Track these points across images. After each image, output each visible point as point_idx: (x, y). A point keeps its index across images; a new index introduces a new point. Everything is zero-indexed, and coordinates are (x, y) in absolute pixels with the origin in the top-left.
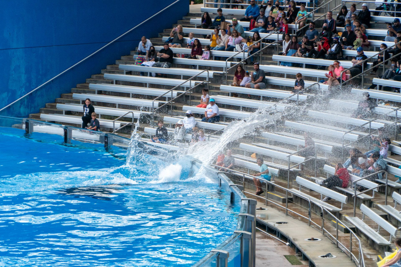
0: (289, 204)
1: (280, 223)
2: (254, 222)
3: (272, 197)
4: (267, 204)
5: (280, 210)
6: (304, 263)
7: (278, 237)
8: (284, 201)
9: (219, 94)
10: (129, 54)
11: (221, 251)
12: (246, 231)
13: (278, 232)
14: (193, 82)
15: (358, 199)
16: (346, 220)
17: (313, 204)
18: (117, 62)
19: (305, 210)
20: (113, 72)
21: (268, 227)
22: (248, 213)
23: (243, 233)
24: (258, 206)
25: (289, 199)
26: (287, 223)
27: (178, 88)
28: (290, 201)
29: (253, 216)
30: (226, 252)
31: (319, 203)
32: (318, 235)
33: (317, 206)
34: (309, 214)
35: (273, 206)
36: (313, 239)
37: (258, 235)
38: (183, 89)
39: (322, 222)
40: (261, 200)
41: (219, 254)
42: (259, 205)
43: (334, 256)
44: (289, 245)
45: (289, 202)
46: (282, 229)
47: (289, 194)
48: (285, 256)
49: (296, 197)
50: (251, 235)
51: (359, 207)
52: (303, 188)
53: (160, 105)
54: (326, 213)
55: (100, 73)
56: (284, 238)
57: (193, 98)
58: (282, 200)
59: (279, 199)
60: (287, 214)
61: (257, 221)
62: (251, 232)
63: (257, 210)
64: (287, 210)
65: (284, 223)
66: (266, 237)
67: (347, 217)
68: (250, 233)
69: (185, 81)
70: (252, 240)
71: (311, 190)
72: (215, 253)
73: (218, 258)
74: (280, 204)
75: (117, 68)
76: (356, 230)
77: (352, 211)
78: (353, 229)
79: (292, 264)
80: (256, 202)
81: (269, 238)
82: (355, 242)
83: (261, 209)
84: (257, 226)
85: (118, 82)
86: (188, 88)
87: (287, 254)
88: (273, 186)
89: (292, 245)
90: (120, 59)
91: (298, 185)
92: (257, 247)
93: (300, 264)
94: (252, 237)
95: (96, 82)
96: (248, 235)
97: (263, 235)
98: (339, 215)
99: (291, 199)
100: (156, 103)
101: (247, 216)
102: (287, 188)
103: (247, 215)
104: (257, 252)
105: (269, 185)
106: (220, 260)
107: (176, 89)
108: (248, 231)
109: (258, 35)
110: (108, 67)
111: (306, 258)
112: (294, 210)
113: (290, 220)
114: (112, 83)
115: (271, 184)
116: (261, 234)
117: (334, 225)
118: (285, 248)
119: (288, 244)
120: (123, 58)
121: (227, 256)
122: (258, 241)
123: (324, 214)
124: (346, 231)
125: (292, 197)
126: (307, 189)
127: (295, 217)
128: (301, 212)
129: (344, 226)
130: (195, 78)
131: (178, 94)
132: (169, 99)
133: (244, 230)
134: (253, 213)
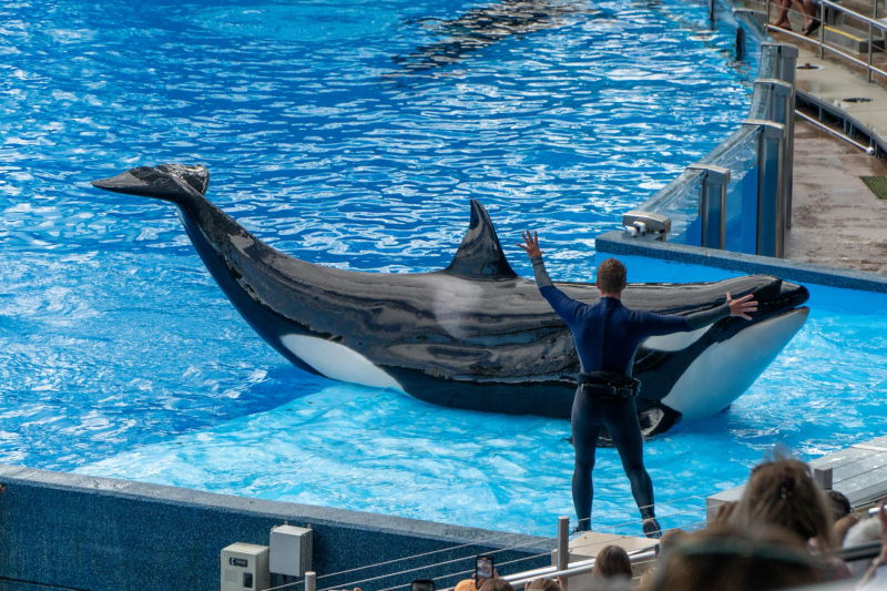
0: (875, 55)
1: (854, 100)
2: (791, 99)
3: (835, 39)
4: (824, 55)
5: (853, 68)
7: (847, 133)
8: (863, 48)
11: (713, 168)
12: (771, 119)
13: (848, 123)
21: (823, 110)
22: (778, 77)
23: (763, 126)
24: (800, 62)
25: (874, 43)
26: (868, 100)
28: (879, 47)
29: (788, 85)
30: (722, 170)
35: (836, 60)
37: (799, 129)
40: (813, 48)
41: (707, 174)
42: (804, 57)
44: (873, 154)
45: (874, 50)
46: (858, 115)
47: (877, 31)
48: (863, 179)
50: (782, 131)
56: (862, 135)
58: (857, 46)
59: (851, 43)
60: (871, 79)
61: (797, 97)
62: (783, 122)
63: (797, 70)
64: (871, 70)
65: (863, 100)
66: (816, 133)
68: (779, 126)
70: (784, 141)
72: (697, 173)
73: (704, 183)
74: (853, 56)
79: (880, 198)
80: (796, 52)
81: (826, 135)
83: (808, 67)
84: (798, 107)
87: (868, 173)
88: (837, 12)
89: (881, 153)
92: (795, 148)
94: (786, 134)
96: (777, 129)
97: (811, 128)
99: (881, 44)
101: (773, 86)
102: (871, 17)
103: (776, 81)
104: (796, 170)
105: (827, 9)
106: (708, 188)
108: (777, 121)
113: (876, 93)
115: (833, 8)
116: (807, 126)
118: (863, 161)
119: (870, 149)
121: (725, 178)
122: (799, 145)
125: (882, 39)
133: (766, 119)
134: (790, 77)
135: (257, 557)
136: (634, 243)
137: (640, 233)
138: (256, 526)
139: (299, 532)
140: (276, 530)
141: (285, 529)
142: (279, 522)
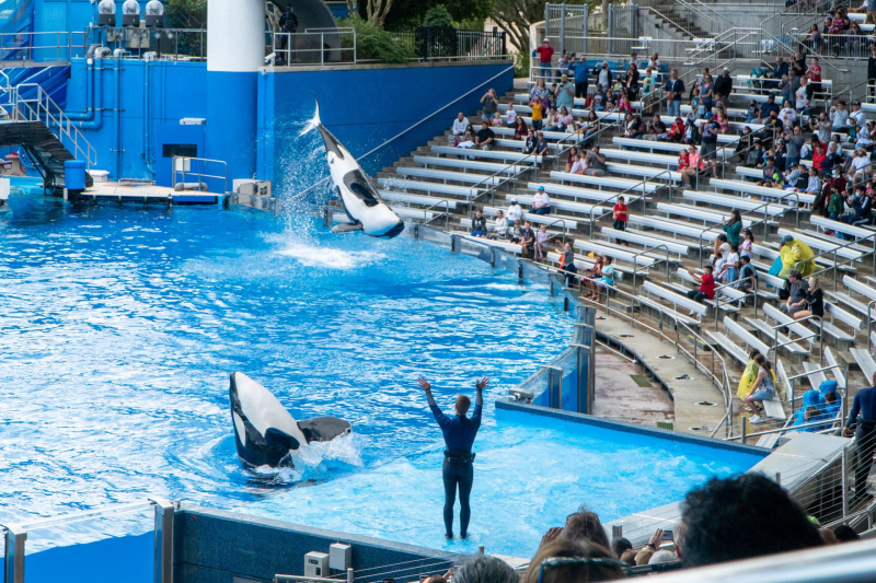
0: (635, 314)
1: (625, 336)
2: (593, 334)
3: (614, 305)
4: (609, 313)
5: (625, 320)
6: (654, 385)
7: (622, 352)
8: (629, 310)
9: (549, 181)
10: (442, 134)
11: (554, 367)
12: (583, 344)
13: (623, 347)
14: (518, 168)
15: (720, 310)
16: (706, 335)
17: (665, 315)
18: (429, 143)
19: (655, 321)
20: (424, 155)
21: (609, 340)
22: (586, 323)
23: (580, 347)
24: (597, 316)
25: (635, 307)
26: (633, 336)
27: (501, 174)
28: (637, 309)
29: (591, 327)
30: (559, 369)
31: (673, 314)
32: (671, 352)
33: (670, 318)
34: (661, 327)
35: (615, 315)
36: (665, 357)
37: (597, 350)
38: (506, 175)
39: (675, 336)
40: (602, 309)
41: (551, 370)
42: (599, 314)
43: (692, 379)
44: (636, 363)
45: (635, 311)
46: (625, 342)
47: (635, 301)
48: (632, 376)
49: (644, 306)
50: (589, 350)
51: (722, 320)
52: (653, 295)
53: (479, 193)
54: (681, 326)
55: (409, 155)
56: (630, 354)
57: (518, 186)
58: (626, 309)
59: (623, 307)
60: (634, 326)
61: (596, 333)
62: (590, 345)
63: (596, 320)
64: (633, 321)
65: (630, 336)
66: (606, 352)
67: (707, 332)
68: (588, 347)
69: (508, 166)
70: (591, 355)
71: (662, 298)
72: (546, 370)
73: (550, 375)
74: (624, 314)
75: (429, 150)
76: (718, 348)
77: (714, 324)
78: (715, 346)
79: (640, 386)
80: (595, 311)
81: (611, 353)
82: (718, 363)
83: (601, 318)
84: (597, 339)
85: (429, 166)
86: (512, 175)
87: (634, 373)
88: (615, 292)
89: (640, 363)
90: (432, 140)
91: (646, 291)
92: (596, 363)
93: (650, 386)
94: (591, 352)
95: (404, 165)
96: (586, 349)
97: (604, 349)
98: (697, 329)
99: (638, 308)
100: (475, 191)
101: (584, 327)
102: (633, 295)
103: (585, 325)
104: (597, 370)
105: (610, 290)
106: (552, 378)
107: (498, 175)
108: (587, 344)
109: (594, 114)
110: (419, 149)
111: (657, 380)
112: (641, 321)
113: (636, 332)
114: (423, 167)
116: (601, 348)
117: (691, 340)
118: (631, 366)
119: (634, 361)
120: (435, 138)
121: (561, 373)
122: (598, 357)
123: (678, 327)
124: (707, 348)
125: (638, 306)
126: (657, 296)
127: (643, 329)
128: (650, 324)
129: (704, 342)
130: (520, 163)
131: (501, 181)
132: (490, 186)
133: (581, 343)
134: (592, 323)
135: (323, 559)
136: (516, 404)
137: (518, 400)
138: (323, 543)
139: (345, 547)
140: (332, 546)
141: (337, 546)
142: (334, 541)
